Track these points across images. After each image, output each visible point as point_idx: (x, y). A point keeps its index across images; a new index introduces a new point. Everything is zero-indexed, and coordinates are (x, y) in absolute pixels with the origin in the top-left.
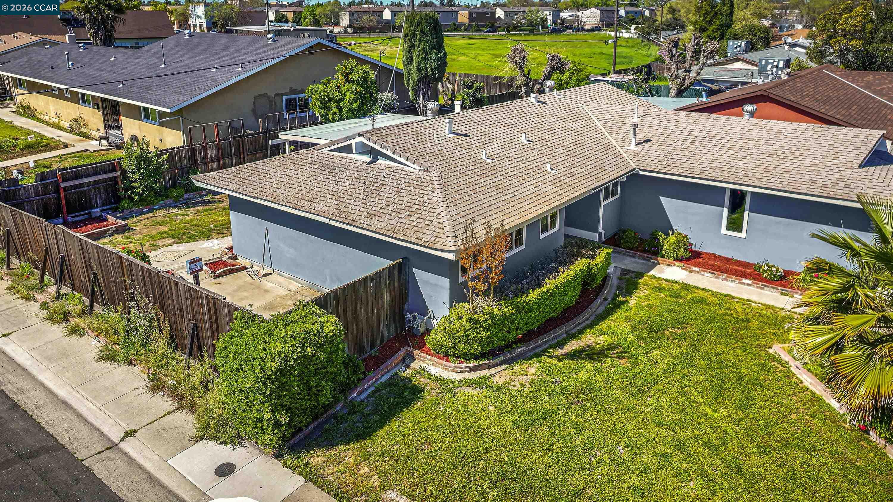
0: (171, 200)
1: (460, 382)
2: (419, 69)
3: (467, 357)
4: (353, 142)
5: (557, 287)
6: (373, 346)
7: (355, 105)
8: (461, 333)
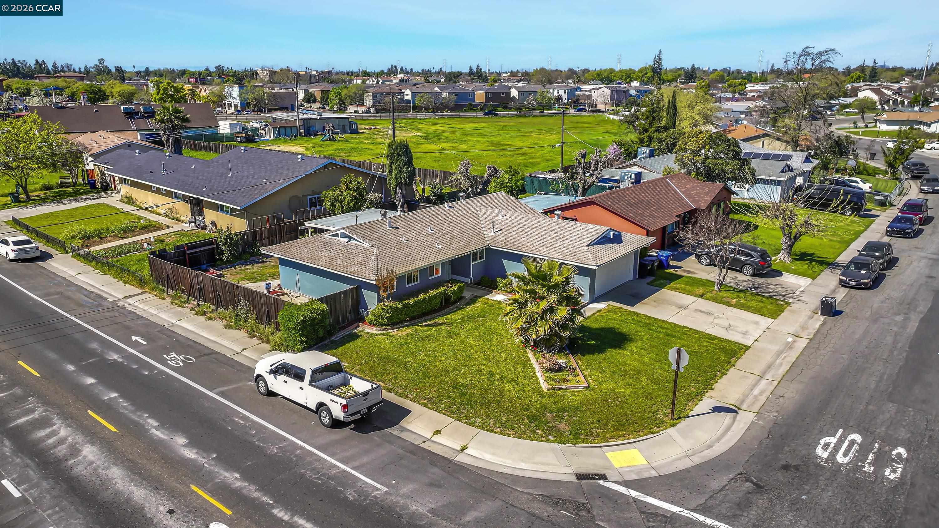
0: (243, 261)
1: (377, 334)
2: (396, 178)
3: (382, 325)
4: (339, 232)
5: (425, 298)
6: (343, 322)
7: (351, 204)
8: (378, 315)
